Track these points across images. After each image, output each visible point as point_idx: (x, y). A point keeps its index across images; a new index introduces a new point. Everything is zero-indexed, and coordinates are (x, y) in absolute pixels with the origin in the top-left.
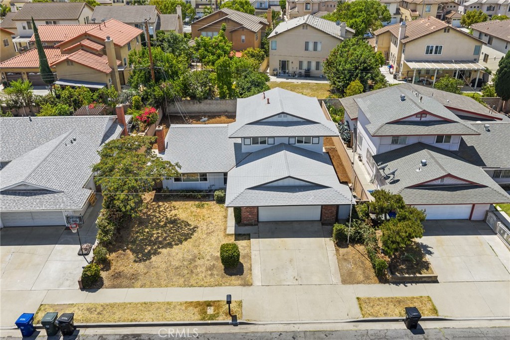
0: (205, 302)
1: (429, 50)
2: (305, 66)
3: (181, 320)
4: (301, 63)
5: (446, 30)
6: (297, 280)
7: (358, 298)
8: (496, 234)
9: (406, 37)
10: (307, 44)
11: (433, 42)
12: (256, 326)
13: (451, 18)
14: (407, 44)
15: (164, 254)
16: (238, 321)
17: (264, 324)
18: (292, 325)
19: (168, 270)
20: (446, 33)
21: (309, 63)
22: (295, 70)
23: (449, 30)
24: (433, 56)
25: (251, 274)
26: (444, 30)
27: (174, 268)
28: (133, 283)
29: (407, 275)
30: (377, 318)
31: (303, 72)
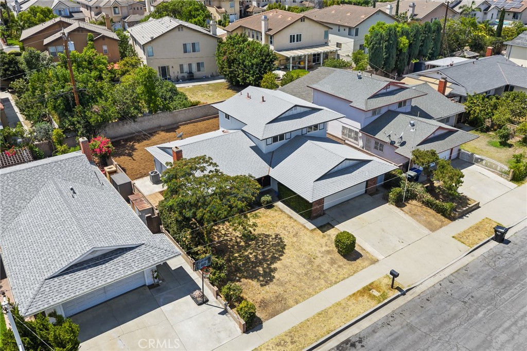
0: (364, 288)
1: (292, 39)
2: (186, 69)
3: (365, 311)
4: (181, 66)
5: (303, 19)
6: (402, 242)
7: (453, 237)
8: (474, 164)
9: (270, 30)
10: (185, 45)
11: (294, 31)
12: (418, 288)
13: (252, 12)
14: (274, 36)
15: (280, 268)
16: (405, 290)
17: (421, 284)
18: (438, 275)
19: (301, 279)
20: (303, 22)
21: (190, 65)
22: (176, 74)
23: (304, 19)
24: (295, 44)
25: (367, 252)
26: (300, 20)
27: (304, 275)
28: (285, 304)
29: (465, 209)
30: (479, 245)
31: (186, 75)
